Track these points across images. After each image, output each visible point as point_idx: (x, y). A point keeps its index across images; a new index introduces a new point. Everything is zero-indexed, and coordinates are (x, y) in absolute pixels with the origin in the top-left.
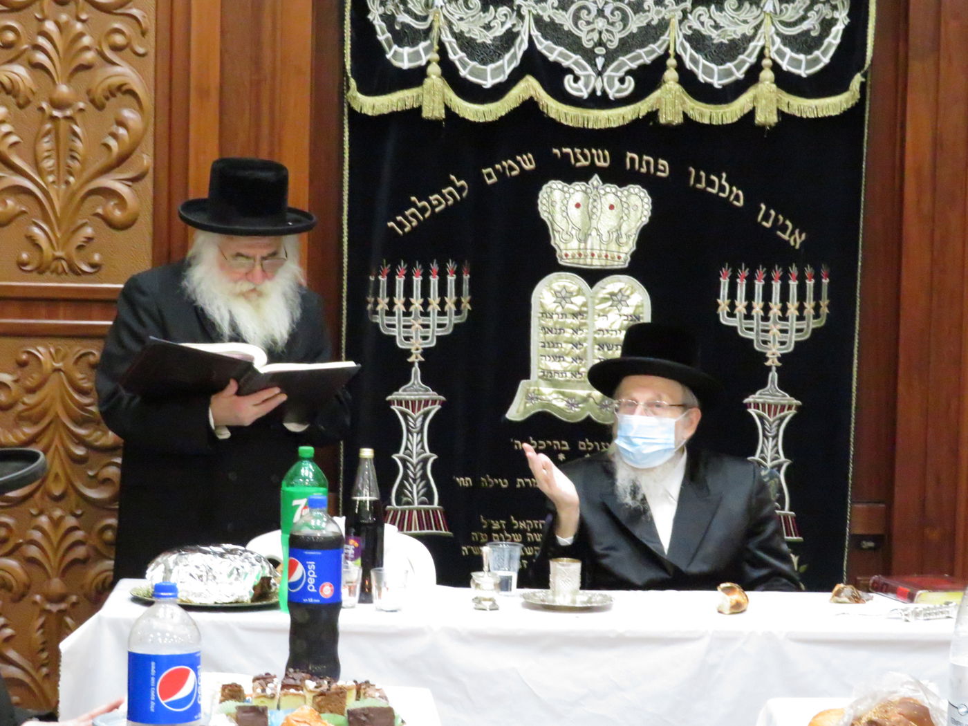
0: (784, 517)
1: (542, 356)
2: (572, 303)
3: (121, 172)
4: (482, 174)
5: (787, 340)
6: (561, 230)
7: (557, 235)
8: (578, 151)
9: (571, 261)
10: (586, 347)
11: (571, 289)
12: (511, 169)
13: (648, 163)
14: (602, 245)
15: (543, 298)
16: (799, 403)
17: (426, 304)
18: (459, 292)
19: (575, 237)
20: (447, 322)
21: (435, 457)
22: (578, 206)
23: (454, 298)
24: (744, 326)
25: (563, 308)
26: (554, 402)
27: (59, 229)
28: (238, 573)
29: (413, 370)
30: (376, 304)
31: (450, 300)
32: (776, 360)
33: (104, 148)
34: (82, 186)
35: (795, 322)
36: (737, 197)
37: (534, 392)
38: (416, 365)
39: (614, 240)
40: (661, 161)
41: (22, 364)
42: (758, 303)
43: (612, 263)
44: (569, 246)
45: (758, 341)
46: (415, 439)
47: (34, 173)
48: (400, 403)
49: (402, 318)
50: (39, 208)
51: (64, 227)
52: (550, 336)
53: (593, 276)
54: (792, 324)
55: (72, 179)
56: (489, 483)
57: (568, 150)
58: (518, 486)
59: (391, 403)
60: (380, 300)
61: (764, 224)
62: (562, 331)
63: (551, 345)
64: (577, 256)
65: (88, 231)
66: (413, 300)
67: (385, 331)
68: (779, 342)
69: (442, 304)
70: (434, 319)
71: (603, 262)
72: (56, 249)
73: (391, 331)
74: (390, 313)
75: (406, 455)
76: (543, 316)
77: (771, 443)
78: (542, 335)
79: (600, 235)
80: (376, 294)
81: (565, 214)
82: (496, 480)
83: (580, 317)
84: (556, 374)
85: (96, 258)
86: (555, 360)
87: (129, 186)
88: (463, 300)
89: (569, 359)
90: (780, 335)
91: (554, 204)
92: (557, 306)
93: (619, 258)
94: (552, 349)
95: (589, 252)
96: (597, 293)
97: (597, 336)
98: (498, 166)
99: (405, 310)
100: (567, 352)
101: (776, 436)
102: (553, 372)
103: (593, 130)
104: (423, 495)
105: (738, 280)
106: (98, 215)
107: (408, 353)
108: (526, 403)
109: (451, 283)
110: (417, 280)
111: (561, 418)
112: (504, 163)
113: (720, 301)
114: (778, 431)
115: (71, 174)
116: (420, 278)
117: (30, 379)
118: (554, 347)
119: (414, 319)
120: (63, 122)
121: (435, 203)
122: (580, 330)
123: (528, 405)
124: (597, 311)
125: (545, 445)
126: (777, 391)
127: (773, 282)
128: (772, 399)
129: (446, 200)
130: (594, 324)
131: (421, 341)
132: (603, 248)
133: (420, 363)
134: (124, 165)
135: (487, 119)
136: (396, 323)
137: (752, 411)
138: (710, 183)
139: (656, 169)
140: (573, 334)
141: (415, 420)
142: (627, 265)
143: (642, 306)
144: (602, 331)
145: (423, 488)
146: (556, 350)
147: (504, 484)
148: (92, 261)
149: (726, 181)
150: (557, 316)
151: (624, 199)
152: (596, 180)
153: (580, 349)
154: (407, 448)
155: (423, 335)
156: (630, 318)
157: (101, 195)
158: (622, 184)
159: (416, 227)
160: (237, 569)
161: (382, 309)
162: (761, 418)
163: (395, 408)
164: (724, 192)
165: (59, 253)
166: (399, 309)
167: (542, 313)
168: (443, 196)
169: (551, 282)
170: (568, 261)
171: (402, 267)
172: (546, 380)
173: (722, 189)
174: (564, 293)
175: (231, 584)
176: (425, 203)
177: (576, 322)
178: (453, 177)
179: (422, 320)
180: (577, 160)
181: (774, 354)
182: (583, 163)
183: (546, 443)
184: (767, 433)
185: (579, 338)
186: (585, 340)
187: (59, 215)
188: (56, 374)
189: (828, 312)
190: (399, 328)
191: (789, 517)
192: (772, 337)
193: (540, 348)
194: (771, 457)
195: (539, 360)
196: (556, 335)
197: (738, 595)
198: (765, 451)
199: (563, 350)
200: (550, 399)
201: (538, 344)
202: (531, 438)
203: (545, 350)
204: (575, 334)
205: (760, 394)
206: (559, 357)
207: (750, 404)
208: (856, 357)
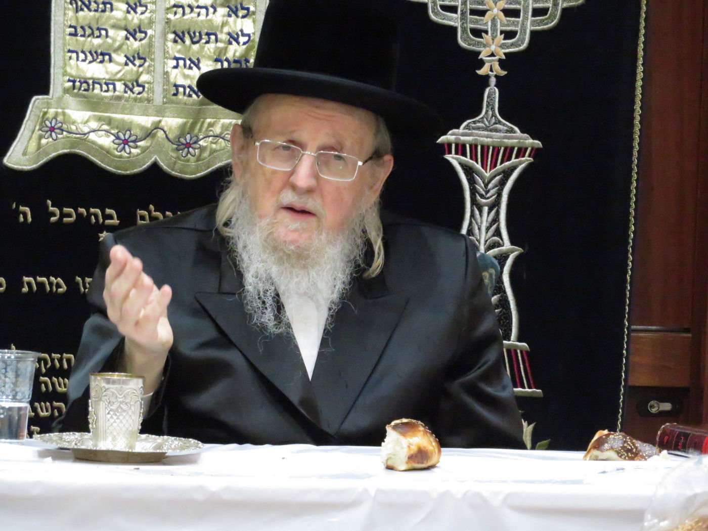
0: (509, 351)
1: (70, 51)
5: (518, 29)
10: (151, 37)
16: (538, 143)
24: (439, 3)
26: (92, 137)
32: (497, 66)
37: (55, 118)
45: (464, 30)
52: (85, 15)
54: (526, 1)
58: (25, 289)
62: (108, 6)
63: (88, 32)
68: (502, 32)
77: (485, 218)
78: (71, 13)
84: (97, 86)
86: (94, 60)
89: (120, 58)
90: (505, 19)
94: (89, 39)
97: (171, 16)
100: (117, 44)
101: (496, 204)
102: (91, 82)
108: (41, 137)
111: (103, 165)
114: (499, 195)
118: (92, 34)
122: (141, 6)
123: (44, 141)
125: (74, 216)
126: (500, 122)
128: (487, 137)
137: (452, 158)
144: (182, 7)
146: (96, 41)
153: (141, 40)
172: (77, 95)
181: (492, 55)
183: (76, 211)
184: (478, 197)
185: (141, 20)
186: (151, 22)
191: (519, 351)
192: (490, 24)
193: (68, 37)
194: (486, 241)
195: (64, 60)
196: (97, 14)
197: (422, 438)
198: (476, 231)
199: (109, 40)
200: (86, 130)
201: (64, 31)
202: (49, 202)
203: (77, 40)
204: (132, 12)
205: (467, 127)
206: (103, 54)
207: (449, 145)
208: (640, 62)
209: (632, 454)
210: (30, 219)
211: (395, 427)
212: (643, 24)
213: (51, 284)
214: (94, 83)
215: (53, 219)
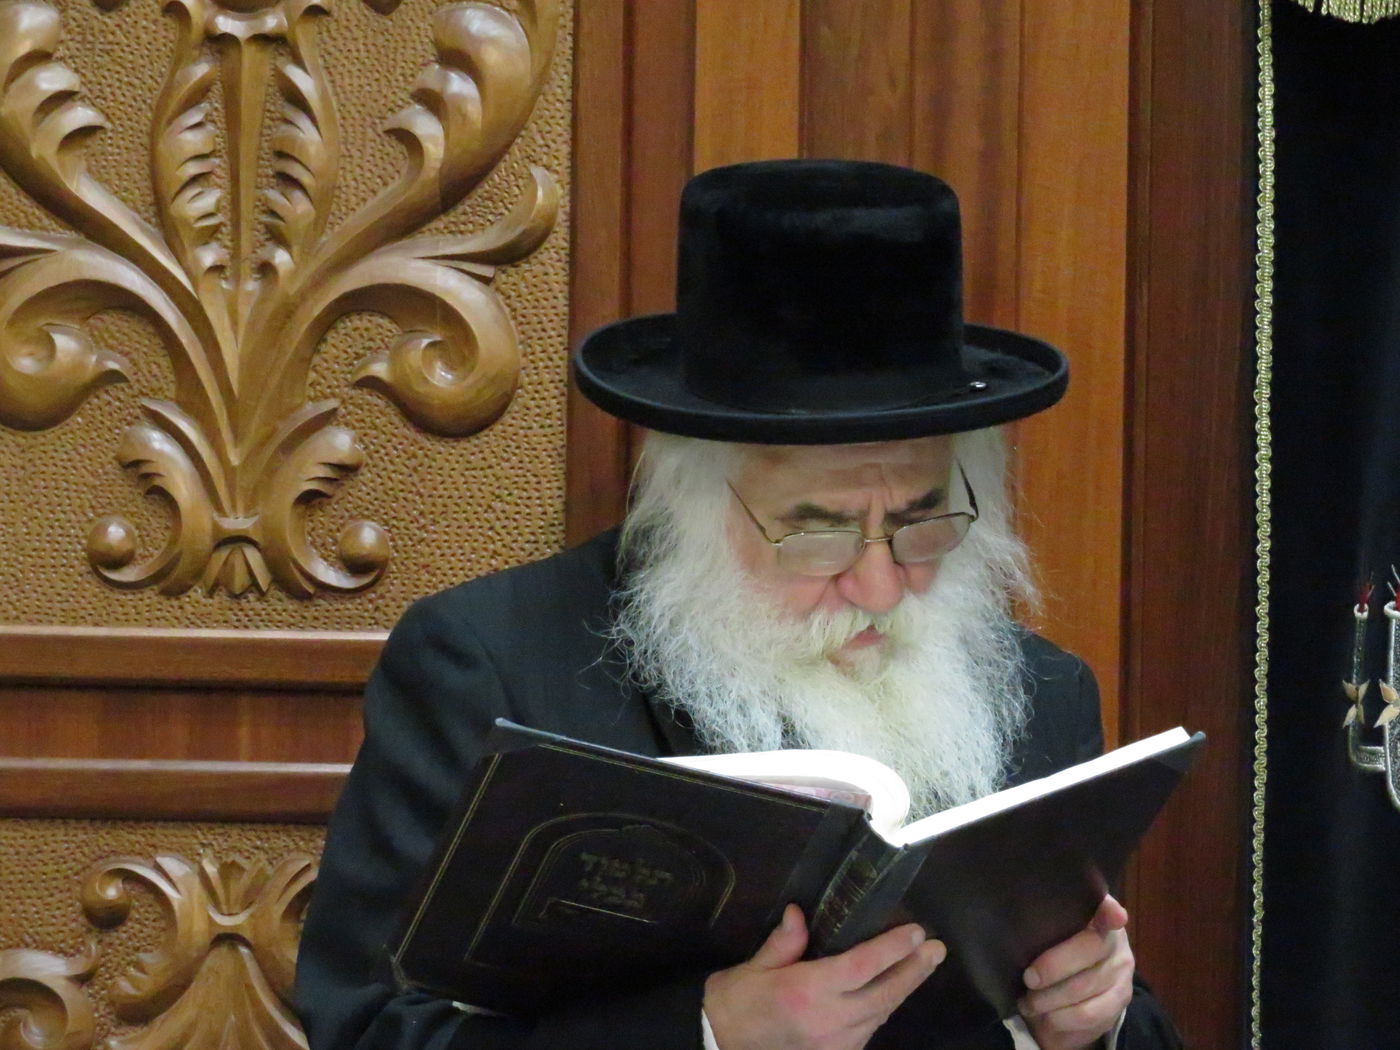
3: (457, 232)
27: (238, 435)
30: (1375, 703)
33: (396, 149)
34: (318, 282)
41: (106, 919)
47: (151, 237)
50: (165, 362)
51: (255, 428)
55: (281, 258)
60: (1388, 688)
65: (341, 443)
72: (226, 504)
80: (1376, 670)
85: (368, 537)
87: (485, 281)
106: (371, 383)
115: (278, 238)
117: (132, 970)
120: (250, 56)
134: (465, 206)
148: (352, 550)
157: (383, 314)
161: (1395, 725)
165: (237, 523)
187: (235, 387)
188: (224, 950)
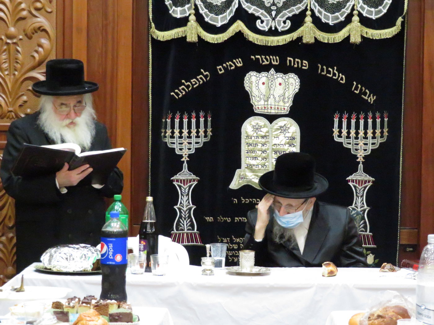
0: (367, 236)
1: (246, 157)
2: (261, 131)
3: (40, 69)
4: (217, 69)
5: (367, 148)
6: (256, 96)
7: (253, 98)
8: (263, 57)
9: (261, 111)
10: (268, 153)
11: (261, 125)
12: (231, 66)
13: (298, 62)
14: (276, 103)
15: (247, 129)
16: (374, 179)
17: (190, 133)
18: (206, 126)
19: (262, 99)
20: (200, 141)
21: (195, 207)
22: (263, 84)
23: (204, 130)
24: (346, 142)
25: (257, 134)
26: (253, 180)
27: (11, 97)
28: (85, 257)
29: (184, 164)
30: (166, 132)
31: (202, 130)
32: (362, 159)
33: (32, 58)
34: (21, 76)
35: (371, 140)
36: (342, 79)
37: (243, 175)
38: (185, 162)
39: (282, 100)
40: (304, 62)
42: (353, 131)
43: (281, 111)
44: (259, 103)
45: (353, 149)
46: (185, 198)
48: (177, 181)
49: (178, 139)
50: (1, 87)
51: (13, 96)
52: (250, 147)
53: (271, 118)
54: (370, 140)
55: (16, 73)
56: (221, 220)
57: (259, 57)
58: (236, 221)
59: (173, 181)
60: (167, 130)
61: (355, 91)
62: (257, 145)
63: (251, 152)
64: (263, 108)
65: (25, 98)
66: (183, 131)
67: (170, 146)
68: (363, 149)
69: (198, 132)
70: (193, 140)
71: (277, 111)
72: (9, 106)
73: (173, 146)
74: (172, 137)
75: (181, 206)
76: (247, 138)
77: (360, 200)
78: (247, 147)
79: (275, 98)
80: (166, 128)
81: (257, 88)
82: (225, 218)
83: (265, 138)
84: (254, 166)
85: (29, 111)
86: (253, 160)
88: (208, 130)
89: (260, 159)
90: (364, 146)
91: (252, 83)
92: (254, 133)
93: (284, 109)
94: (252, 154)
95: (269, 106)
96: (273, 126)
97: (273, 147)
98: (224, 65)
99: (179, 136)
100: (259, 155)
101: (362, 196)
102: (252, 165)
103: (271, 46)
104: (189, 226)
105: (343, 119)
106: (29, 90)
107: (181, 156)
108: (239, 180)
109: (202, 122)
110: (185, 121)
111: (256, 187)
112: (227, 63)
113: (334, 130)
114: (363, 193)
115: (16, 70)
116: (187, 120)
118: (252, 152)
119: (183, 140)
120: (12, 46)
121: (194, 83)
122: (265, 144)
123: (240, 181)
124: (273, 135)
125: (249, 201)
126: (363, 174)
127: (360, 120)
128: (360, 178)
129: (199, 82)
130: (272, 142)
131: (187, 150)
132: (276, 104)
133: (187, 161)
135: (218, 42)
136: (175, 142)
137: (350, 184)
138: (329, 72)
139: (302, 65)
140: (262, 146)
141: (185, 190)
142: (288, 113)
143: (296, 132)
144: (276, 145)
145: (189, 222)
146: (254, 154)
147: (229, 220)
148: (26, 112)
149: (336, 71)
150: (254, 137)
151: (286, 80)
152: (272, 71)
153: (266, 154)
154: (181, 203)
155: (188, 147)
156: (290, 138)
157: (30, 80)
158: (285, 73)
159: (185, 95)
160: (85, 255)
161: (168, 135)
162: (355, 187)
163: (175, 183)
164: (335, 76)
165: (10, 109)
166: (177, 135)
167: (247, 136)
168: (197, 80)
169: (251, 122)
170: (259, 111)
171: (178, 115)
172: (249, 169)
173: (334, 74)
174: (257, 127)
175: (81, 262)
176: (189, 83)
177: (263, 140)
178: (202, 70)
179: (188, 140)
180: (263, 61)
181: (361, 156)
182: (266, 63)
184: (358, 194)
185: (265, 148)
186: (268, 149)
187: (10, 91)
189: (388, 134)
190: (177, 144)
191: (370, 236)
192: (360, 147)
193: (246, 153)
194: (360, 206)
195: (245, 160)
196: (254, 147)
197: (332, 267)
198: (357, 203)
199: (257, 154)
200: (251, 178)
201: (245, 152)
202: (242, 198)
203: (248, 154)
204: (263, 146)
205: (354, 175)
206: (255, 158)
207: (350, 180)
208: (401, 156)
209: (393, 270)
210: (237, 202)
211: (324, 265)
212: (402, 146)
213: (243, 219)
214: (253, 165)
215: (243, 202)
